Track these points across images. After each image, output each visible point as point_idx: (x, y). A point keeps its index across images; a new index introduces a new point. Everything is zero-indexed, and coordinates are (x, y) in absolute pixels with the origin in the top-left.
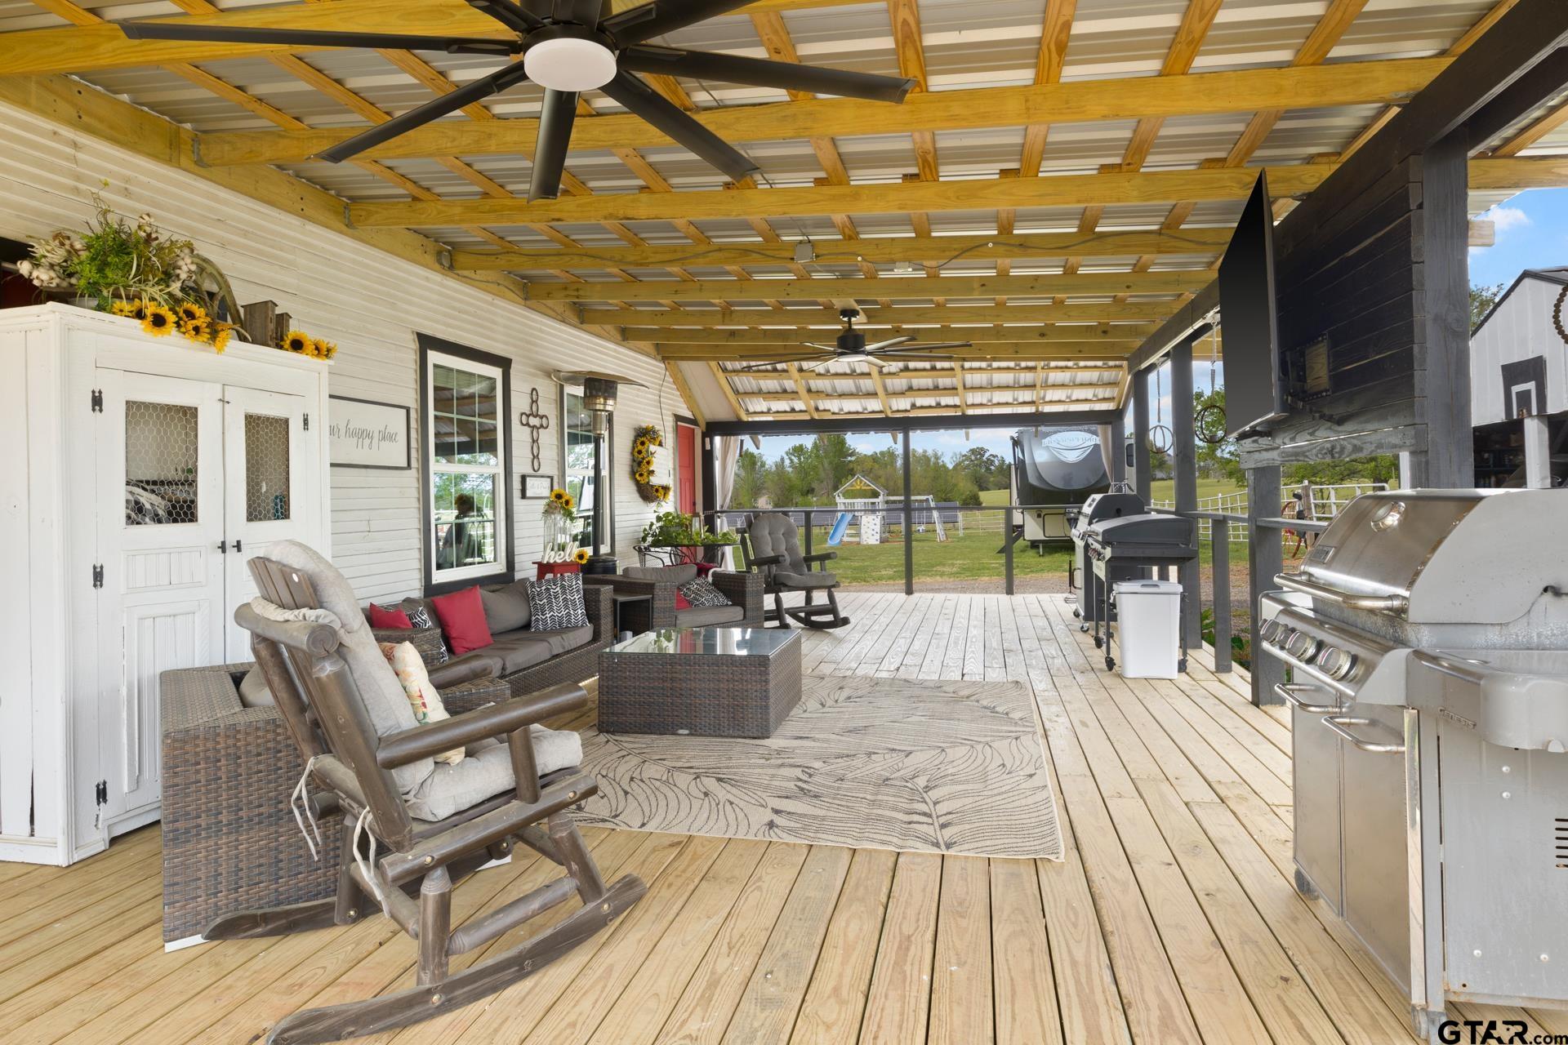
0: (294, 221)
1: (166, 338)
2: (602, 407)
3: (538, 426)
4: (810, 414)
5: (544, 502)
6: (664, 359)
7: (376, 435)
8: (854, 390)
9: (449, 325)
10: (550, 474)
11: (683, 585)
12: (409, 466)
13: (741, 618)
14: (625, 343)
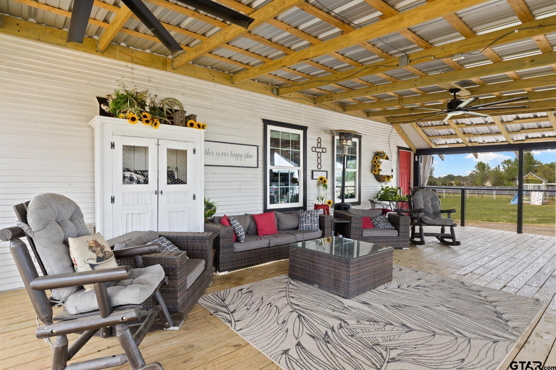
0: (212, 84)
1: (136, 125)
2: (345, 144)
3: (321, 152)
4: (466, 144)
5: (317, 181)
6: (392, 123)
7: (244, 156)
8: (489, 131)
9: (278, 116)
10: (326, 170)
11: (374, 218)
12: (258, 167)
13: (397, 235)
14: (369, 118)
